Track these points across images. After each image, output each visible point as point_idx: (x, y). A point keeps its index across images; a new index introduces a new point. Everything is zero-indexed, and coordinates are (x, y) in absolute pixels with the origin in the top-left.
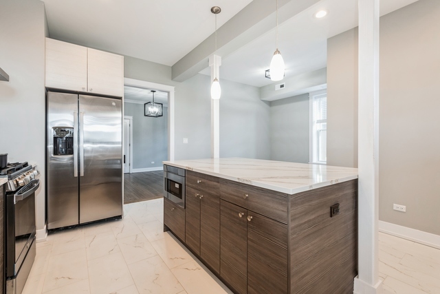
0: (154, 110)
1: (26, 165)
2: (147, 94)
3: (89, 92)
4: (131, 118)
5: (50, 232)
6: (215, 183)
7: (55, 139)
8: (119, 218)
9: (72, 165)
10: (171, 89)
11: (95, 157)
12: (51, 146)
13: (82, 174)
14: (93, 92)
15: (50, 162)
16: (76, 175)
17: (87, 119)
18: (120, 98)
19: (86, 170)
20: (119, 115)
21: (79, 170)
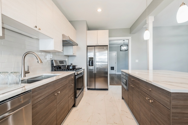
0: (124, 48)
1: (81, 68)
2: (121, 42)
3: (98, 45)
4: (116, 52)
5: (88, 89)
6: (138, 81)
7: (89, 61)
8: (107, 89)
9: (93, 69)
10: (130, 38)
11: (99, 67)
12: (88, 63)
13: (96, 73)
14: (99, 45)
15: (88, 68)
16: (94, 73)
17: (97, 54)
18: (107, 46)
19: (97, 71)
20: (107, 52)
21: (95, 71)
